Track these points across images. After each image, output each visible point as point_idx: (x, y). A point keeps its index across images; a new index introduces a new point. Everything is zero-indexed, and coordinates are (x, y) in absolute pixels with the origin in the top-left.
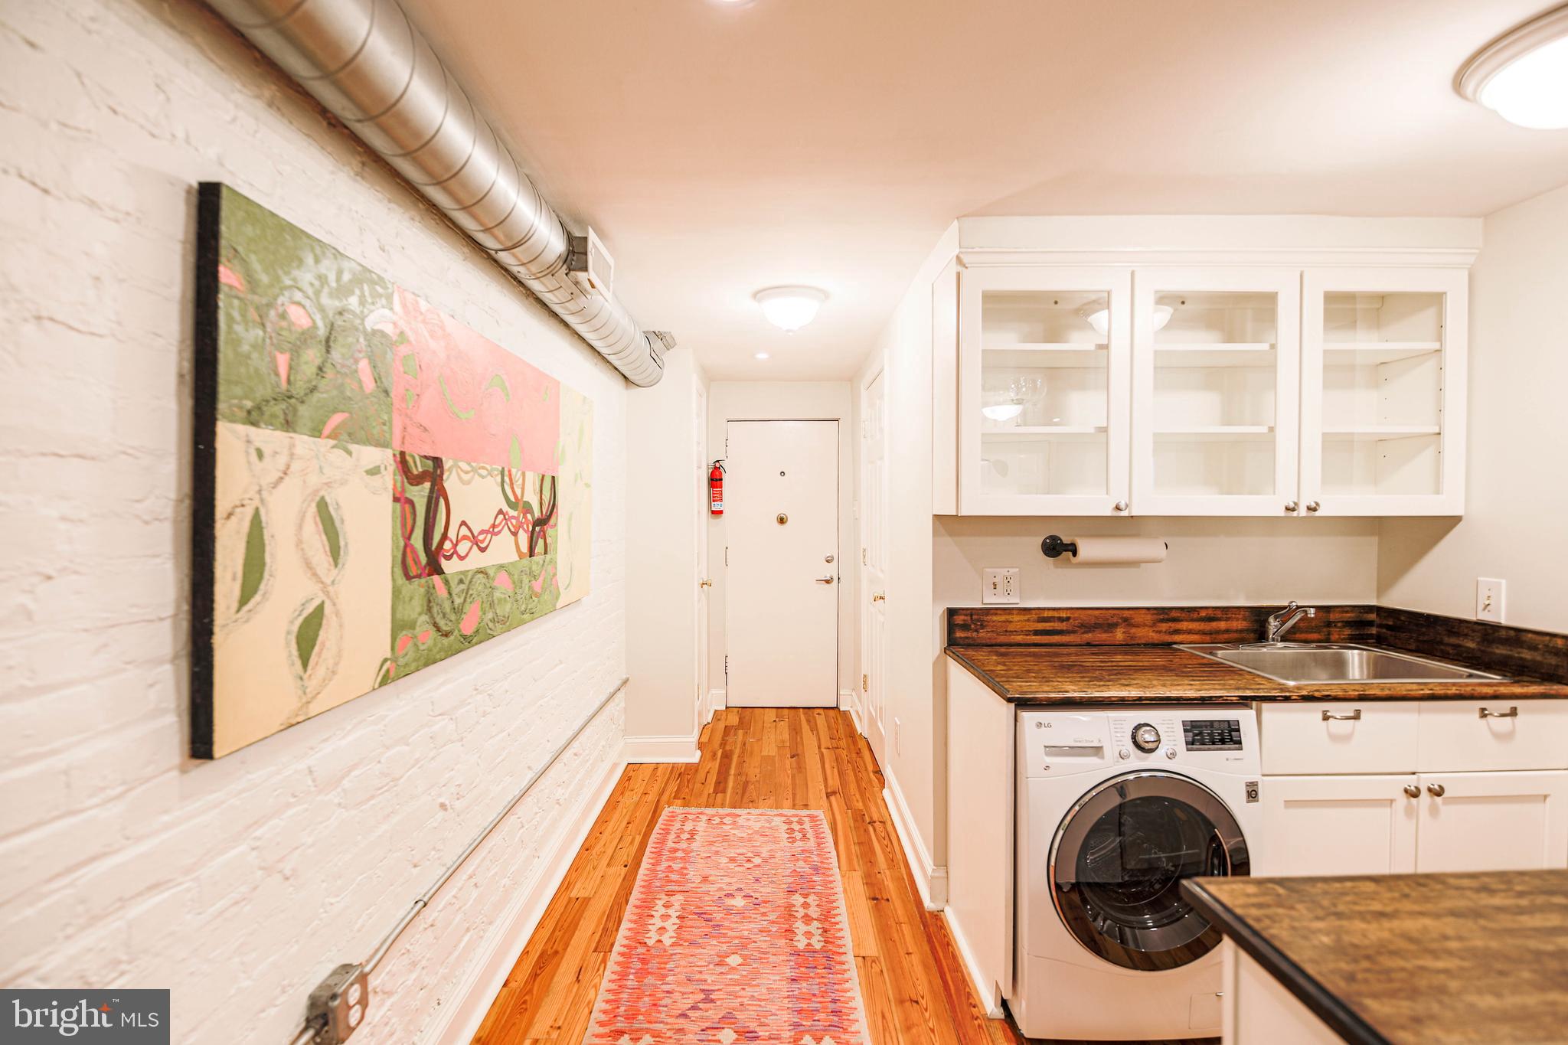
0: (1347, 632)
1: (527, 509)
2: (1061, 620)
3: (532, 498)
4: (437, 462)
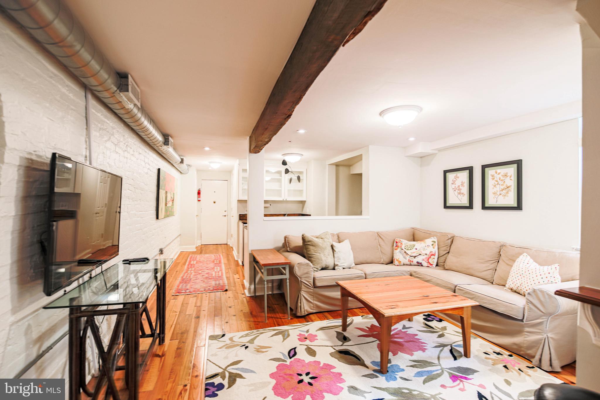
3: (172, 197)
4: (167, 191)
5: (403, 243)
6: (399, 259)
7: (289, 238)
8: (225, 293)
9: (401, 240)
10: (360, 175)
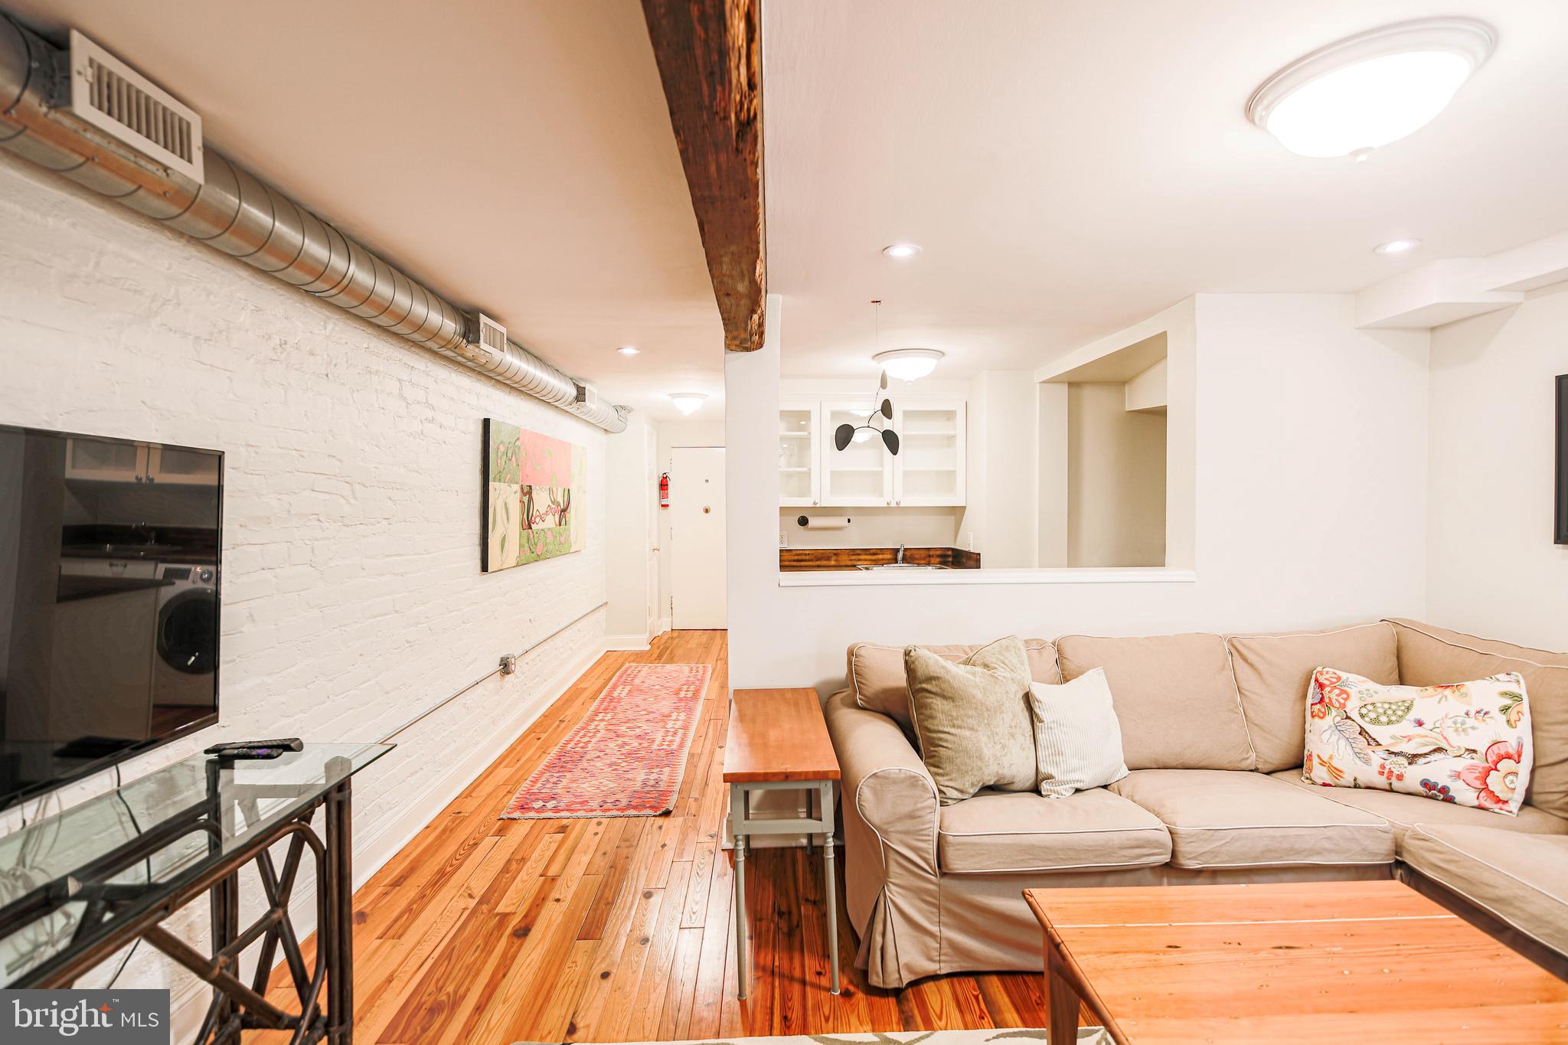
0: (938, 560)
1: (559, 505)
2: (806, 555)
3: (560, 499)
4: (530, 486)
5: (1352, 692)
6: (1331, 757)
7: (861, 656)
8: (660, 821)
9: (1344, 675)
10: (1161, 413)
